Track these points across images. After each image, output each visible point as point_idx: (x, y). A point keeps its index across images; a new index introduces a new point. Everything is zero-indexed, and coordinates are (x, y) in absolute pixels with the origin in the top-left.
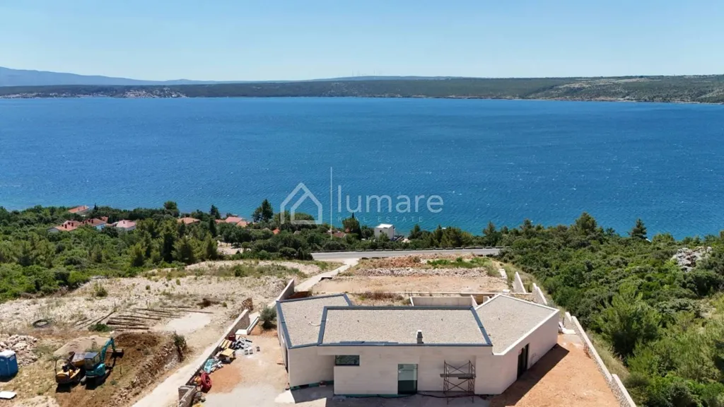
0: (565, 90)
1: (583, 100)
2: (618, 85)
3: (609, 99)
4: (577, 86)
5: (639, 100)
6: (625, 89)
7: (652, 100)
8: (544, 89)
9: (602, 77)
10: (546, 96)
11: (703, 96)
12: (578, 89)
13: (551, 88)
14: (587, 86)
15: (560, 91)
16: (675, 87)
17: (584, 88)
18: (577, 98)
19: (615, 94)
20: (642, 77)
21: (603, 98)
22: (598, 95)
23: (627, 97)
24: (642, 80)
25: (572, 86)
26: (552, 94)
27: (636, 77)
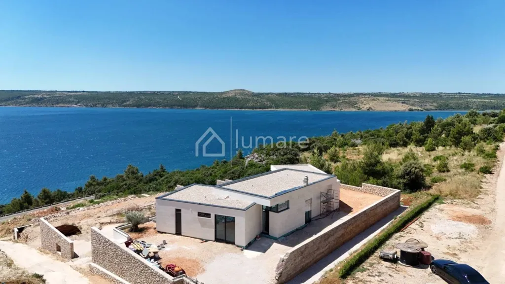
0: (31, 99)
1: (47, 106)
2: (71, 96)
3: (66, 105)
4: (39, 96)
5: (87, 106)
6: (76, 99)
7: (95, 106)
8: (13, 99)
9: (56, 91)
10: (16, 103)
11: (125, 104)
12: (41, 98)
13: (18, 97)
14: (48, 96)
15: (27, 100)
16: (107, 98)
17: (46, 98)
18: (41, 105)
19: (69, 102)
20: (84, 91)
21: (62, 105)
22: (58, 103)
23: (79, 104)
24: (85, 93)
25: (36, 96)
26: (21, 102)
27: (80, 92)
